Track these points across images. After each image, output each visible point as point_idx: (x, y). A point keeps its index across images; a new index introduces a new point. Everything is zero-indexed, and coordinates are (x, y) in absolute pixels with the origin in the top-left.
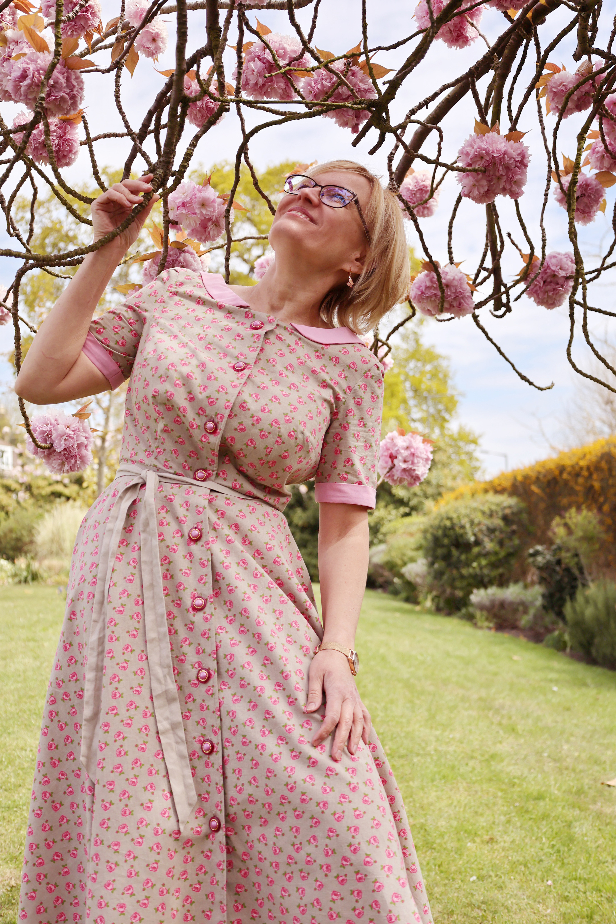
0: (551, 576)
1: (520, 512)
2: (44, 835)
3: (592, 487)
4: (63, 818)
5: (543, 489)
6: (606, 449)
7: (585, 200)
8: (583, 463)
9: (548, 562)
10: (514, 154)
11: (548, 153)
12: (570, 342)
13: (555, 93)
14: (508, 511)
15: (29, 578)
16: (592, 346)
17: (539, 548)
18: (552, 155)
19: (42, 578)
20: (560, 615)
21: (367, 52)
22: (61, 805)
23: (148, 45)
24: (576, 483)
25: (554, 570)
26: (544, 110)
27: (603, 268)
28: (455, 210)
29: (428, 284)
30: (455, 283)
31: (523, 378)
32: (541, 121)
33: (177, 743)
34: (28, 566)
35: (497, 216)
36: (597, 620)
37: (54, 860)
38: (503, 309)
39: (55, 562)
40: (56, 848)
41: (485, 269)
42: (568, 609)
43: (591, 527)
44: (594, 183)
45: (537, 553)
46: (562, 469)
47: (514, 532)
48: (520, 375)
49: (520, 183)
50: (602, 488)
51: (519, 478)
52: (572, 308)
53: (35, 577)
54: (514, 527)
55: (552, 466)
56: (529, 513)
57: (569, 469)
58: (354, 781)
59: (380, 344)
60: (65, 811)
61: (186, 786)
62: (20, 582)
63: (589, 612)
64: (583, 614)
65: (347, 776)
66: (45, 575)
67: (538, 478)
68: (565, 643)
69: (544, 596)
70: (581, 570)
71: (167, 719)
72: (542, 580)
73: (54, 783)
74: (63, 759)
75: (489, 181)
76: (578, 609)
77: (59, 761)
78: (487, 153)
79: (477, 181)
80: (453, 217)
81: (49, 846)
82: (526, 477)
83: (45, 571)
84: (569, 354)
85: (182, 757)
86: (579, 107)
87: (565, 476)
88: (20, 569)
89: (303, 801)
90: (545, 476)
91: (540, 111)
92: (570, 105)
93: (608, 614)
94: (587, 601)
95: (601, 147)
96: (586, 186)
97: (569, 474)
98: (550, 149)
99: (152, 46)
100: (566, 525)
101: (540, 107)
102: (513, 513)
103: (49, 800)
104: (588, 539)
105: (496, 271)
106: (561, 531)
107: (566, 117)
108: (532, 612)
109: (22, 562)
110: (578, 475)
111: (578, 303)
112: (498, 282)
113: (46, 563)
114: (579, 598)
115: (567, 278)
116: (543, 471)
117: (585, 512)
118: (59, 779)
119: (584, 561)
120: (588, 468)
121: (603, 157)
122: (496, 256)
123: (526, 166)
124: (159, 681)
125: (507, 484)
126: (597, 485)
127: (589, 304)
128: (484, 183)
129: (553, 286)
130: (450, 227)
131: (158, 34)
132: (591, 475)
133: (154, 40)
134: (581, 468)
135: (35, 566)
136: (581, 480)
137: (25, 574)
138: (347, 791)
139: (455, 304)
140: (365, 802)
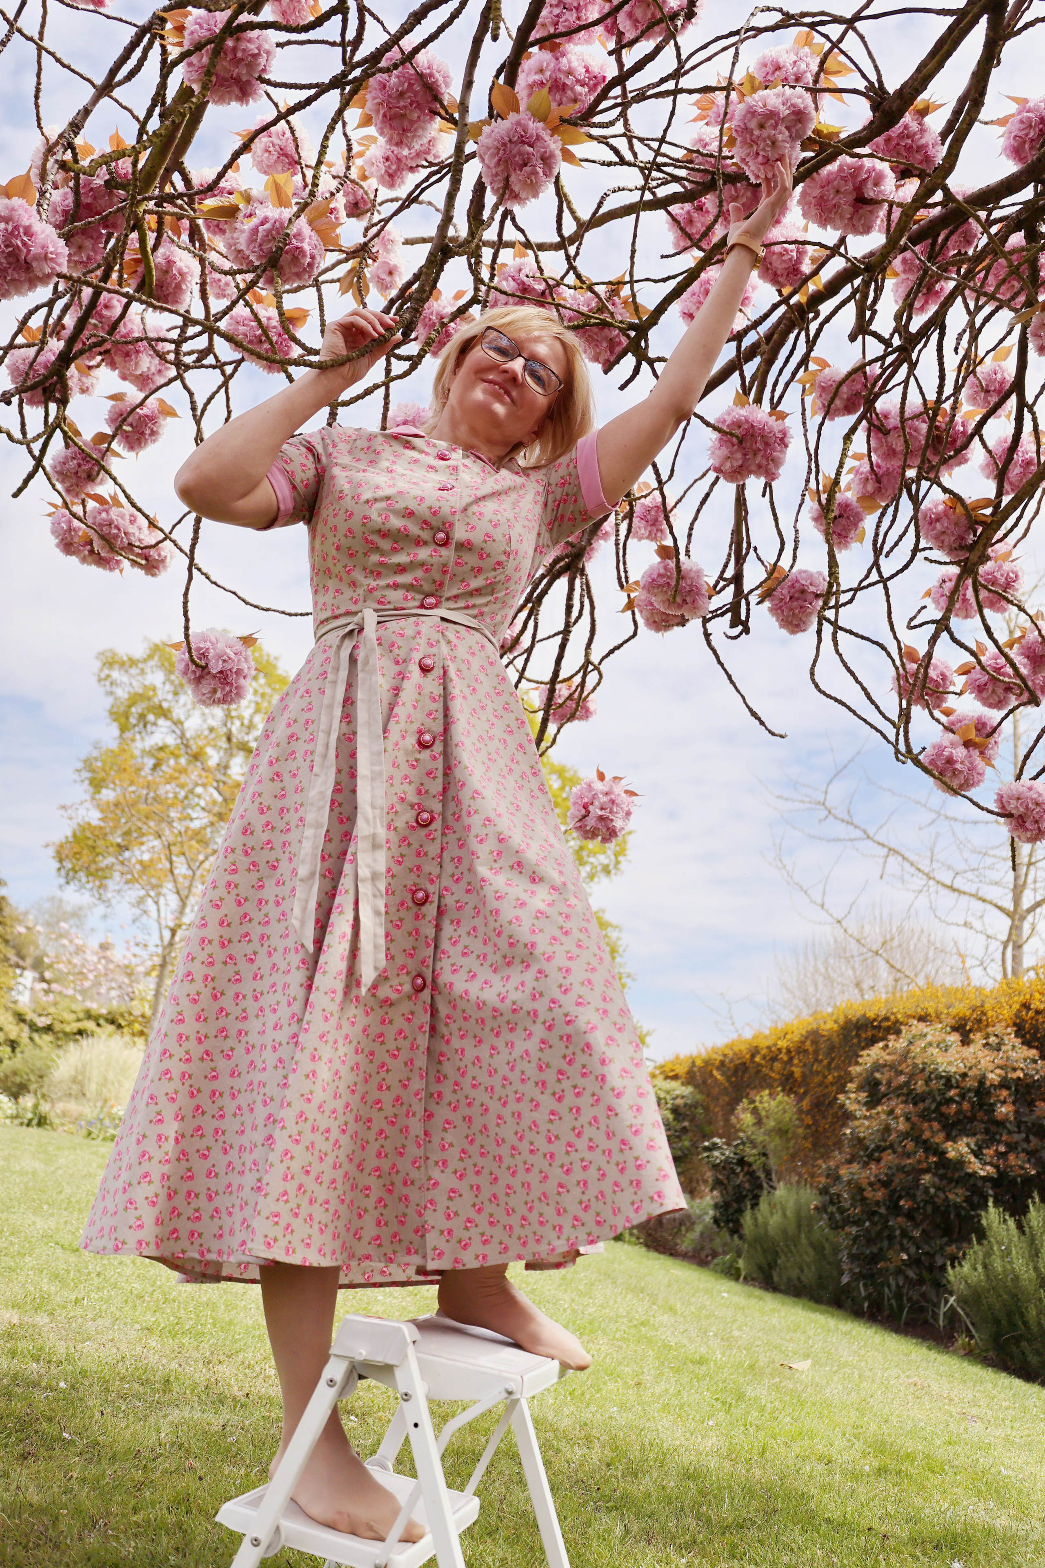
0: (728, 1178)
1: (695, 1105)
2: (198, 1026)
3: (792, 1073)
4: (222, 1010)
5: (728, 1079)
6: (815, 1026)
7: (843, 521)
8: (782, 1044)
9: (727, 1161)
10: (776, 429)
11: (810, 455)
12: (815, 661)
13: (823, 389)
14: (679, 1102)
15: (35, 1122)
16: (840, 656)
17: (717, 1140)
18: (814, 457)
19: (51, 1124)
20: (736, 1230)
21: (632, 282)
22: (222, 994)
23: (384, 276)
24: (772, 1069)
25: (733, 1171)
26: (808, 413)
27: (859, 588)
28: (698, 511)
29: (662, 571)
30: (692, 574)
31: (754, 714)
32: (804, 424)
33: (375, 896)
34: (36, 1106)
35: (747, 513)
36: (784, 1232)
37: (202, 1059)
38: (740, 628)
39: (73, 1106)
40: (207, 1045)
41: (725, 580)
42: (747, 1219)
43: (787, 1116)
44: (855, 504)
45: (714, 1147)
46: (755, 1051)
47: (684, 1130)
48: (751, 710)
49: (777, 463)
50: (804, 1076)
51: (699, 1063)
52: (820, 624)
53: (42, 1121)
54: (686, 1124)
55: (743, 1048)
56: (706, 1109)
57: (764, 1051)
58: (567, 925)
59: (590, 667)
60: (227, 1002)
61: (376, 947)
62: (22, 1124)
63: (775, 1221)
64: (766, 1224)
65: (560, 920)
66: (56, 1121)
67: (722, 1063)
68: (738, 1270)
69: (716, 1206)
70: (768, 1173)
71: (369, 866)
72: (718, 1184)
73: (218, 966)
74: (235, 939)
75: (745, 455)
76: (760, 1220)
77: (229, 941)
78: (747, 421)
79: (731, 453)
80: (695, 519)
81: (200, 1041)
82: (707, 1063)
83: (58, 1116)
84: (812, 674)
85: (377, 913)
86: (848, 409)
87: (757, 1059)
88: (24, 1109)
89: (511, 945)
90: (731, 1061)
91: (803, 414)
92: (838, 402)
93: (799, 1227)
94: (772, 1206)
95: (866, 468)
96: (845, 507)
97: (764, 1057)
98: (812, 451)
99: (388, 279)
100: (755, 1111)
101: (804, 410)
102: (686, 1105)
103: (210, 985)
104: (781, 1132)
105: (738, 579)
106: (747, 1118)
107: (832, 419)
108: (699, 1228)
109: (27, 1101)
110: (774, 1059)
111: (828, 620)
112: (739, 593)
113: (60, 1106)
114: (763, 1205)
115: (817, 596)
116: (730, 1054)
117: (780, 1097)
118: (226, 963)
119: (773, 1162)
120: (789, 1051)
121: (867, 479)
122: (740, 560)
123: (786, 446)
124: (367, 820)
125: (681, 1070)
126: (797, 1071)
127: (840, 623)
128: (739, 455)
129: (800, 602)
130: (691, 529)
131: (395, 267)
132: (791, 1059)
133: (391, 273)
134: (780, 1050)
135: (45, 1107)
136: (777, 1065)
137: (30, 1115)
138: (558, 934)
139: (688, 599)
140: (579, 946)
